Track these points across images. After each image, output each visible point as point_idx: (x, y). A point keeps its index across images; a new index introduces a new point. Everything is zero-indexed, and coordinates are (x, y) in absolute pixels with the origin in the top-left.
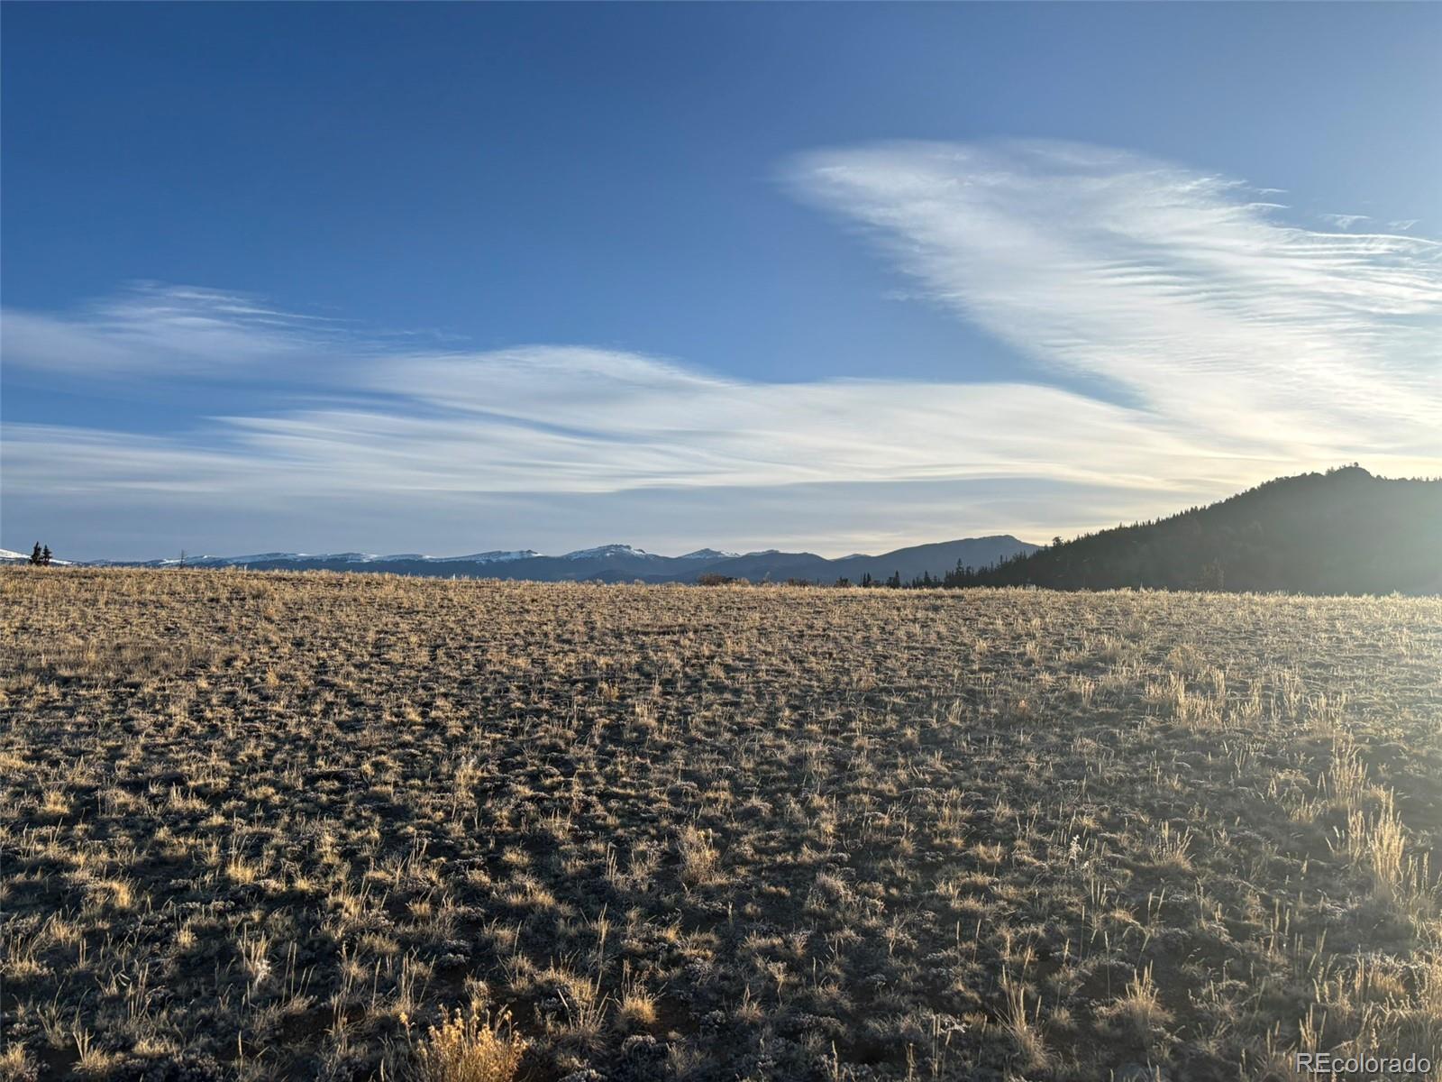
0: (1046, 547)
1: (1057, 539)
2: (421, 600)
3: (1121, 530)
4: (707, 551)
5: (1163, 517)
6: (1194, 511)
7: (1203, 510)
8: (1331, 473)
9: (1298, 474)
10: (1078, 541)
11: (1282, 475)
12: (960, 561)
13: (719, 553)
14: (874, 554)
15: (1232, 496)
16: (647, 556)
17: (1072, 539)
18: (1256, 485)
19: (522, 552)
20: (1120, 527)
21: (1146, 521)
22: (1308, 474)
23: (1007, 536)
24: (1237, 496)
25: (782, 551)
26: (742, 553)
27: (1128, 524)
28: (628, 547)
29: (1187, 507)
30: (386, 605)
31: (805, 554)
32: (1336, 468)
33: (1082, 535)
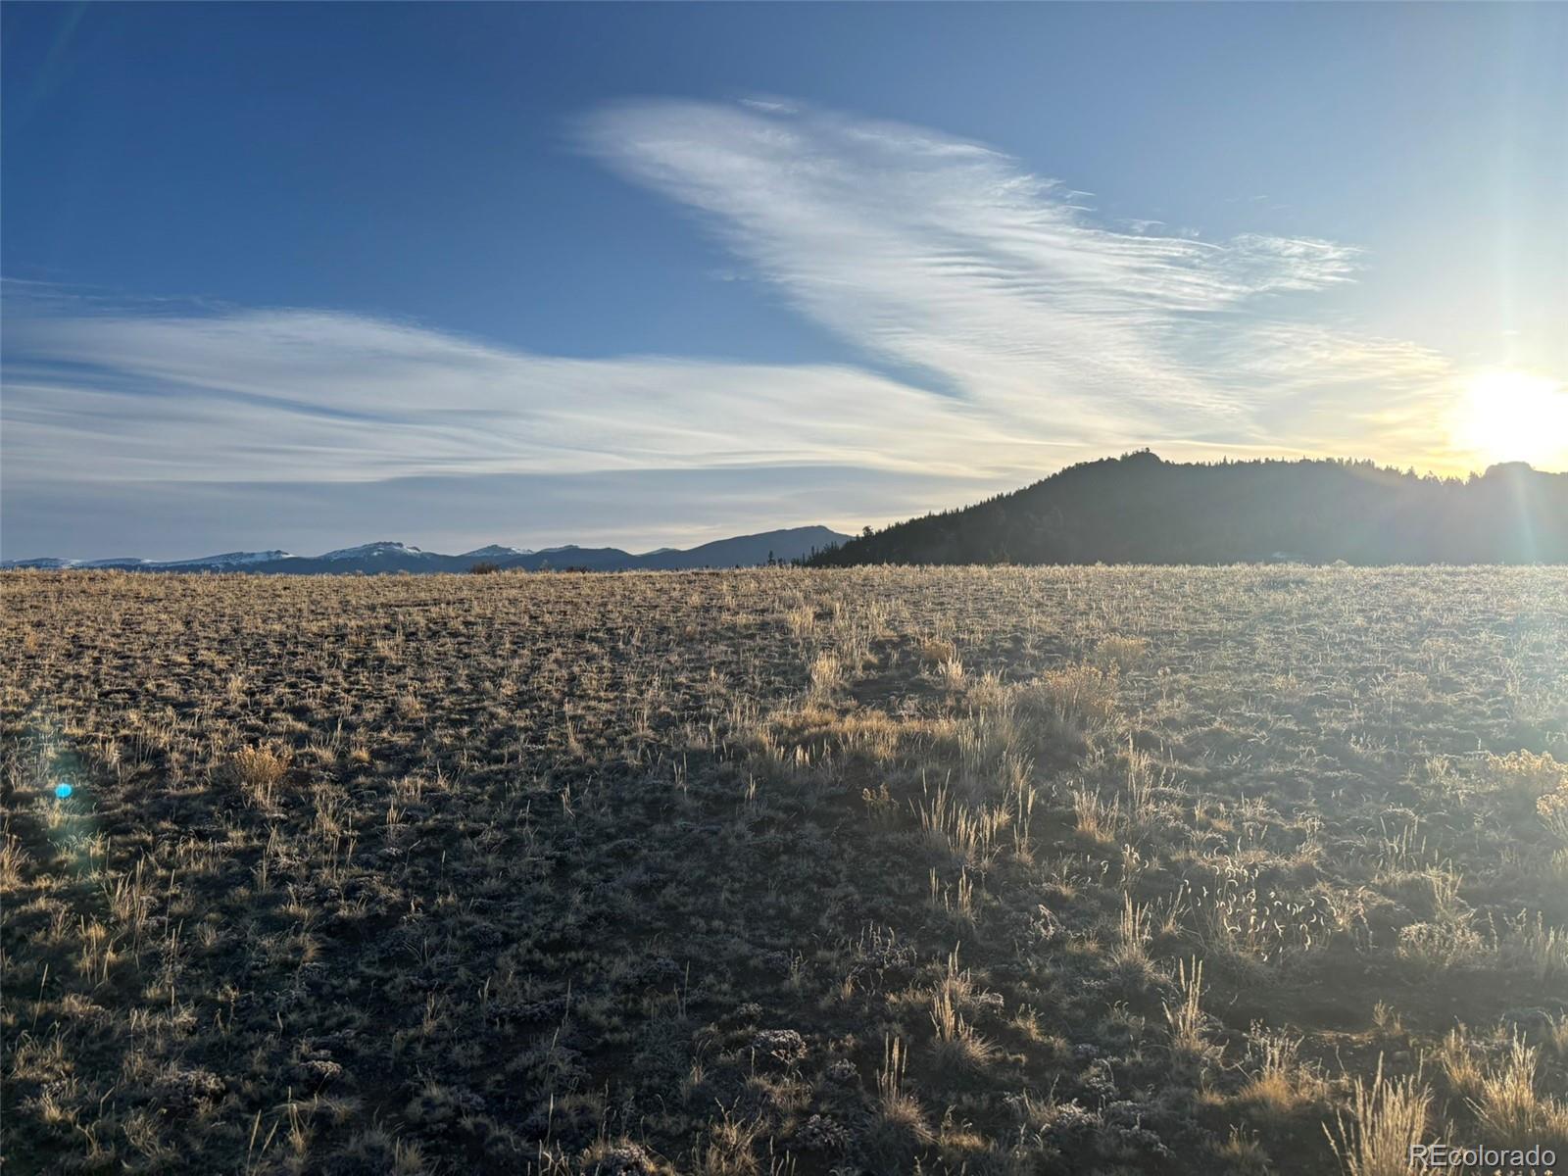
0: (858, 537)
1: (867, 529)
2: (160, 592)
3: (931, 517)
4: (494, 548)
5: (971, 505)
6: (1000, 497)
7: (1009, 496)
8: (1125, 458)
9: (1096, 459)
10: (889, 530)
11: (1081, 460)
12: (771, 553)
13: (509, 550)
14: (684, 547)
15: (1036, 481)
16: (422, 555)
17: (883, 528)
18: (1058, 471)
19: (269, 553)
20: (930, 516)
21: (954, 509)
22: (1105, 459)
23: (820, 527)
24: (1040, 482)
25: (581, 547)
26: (536, 549)
27: (937, 513)
28: (400, 545)
29: (994, 494)
30: (123, 596)
31: (609, 549)
32: (1130, 454)
33: (893, 524)
